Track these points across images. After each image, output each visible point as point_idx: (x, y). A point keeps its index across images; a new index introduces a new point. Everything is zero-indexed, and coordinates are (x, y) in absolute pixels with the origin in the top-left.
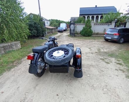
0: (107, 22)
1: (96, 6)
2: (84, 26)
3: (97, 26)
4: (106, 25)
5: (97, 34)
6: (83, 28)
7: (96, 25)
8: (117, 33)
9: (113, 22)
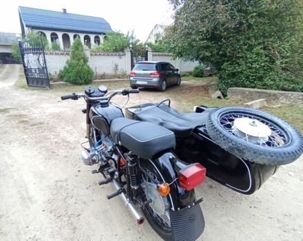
0: (116, 50)
1: (65, 10)
2: (68, 58)
3: (97, 57)
4: (116, 55)
5: (103, 76)
6: (67, 62)
7: (95, 55)
8: (155, 72)
9: (126, 50)
